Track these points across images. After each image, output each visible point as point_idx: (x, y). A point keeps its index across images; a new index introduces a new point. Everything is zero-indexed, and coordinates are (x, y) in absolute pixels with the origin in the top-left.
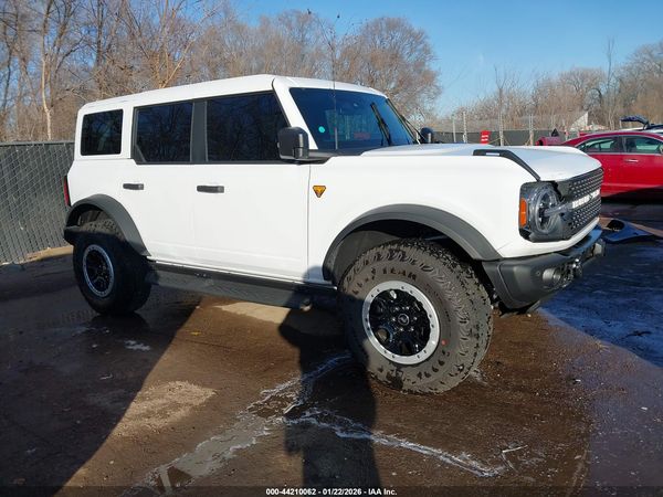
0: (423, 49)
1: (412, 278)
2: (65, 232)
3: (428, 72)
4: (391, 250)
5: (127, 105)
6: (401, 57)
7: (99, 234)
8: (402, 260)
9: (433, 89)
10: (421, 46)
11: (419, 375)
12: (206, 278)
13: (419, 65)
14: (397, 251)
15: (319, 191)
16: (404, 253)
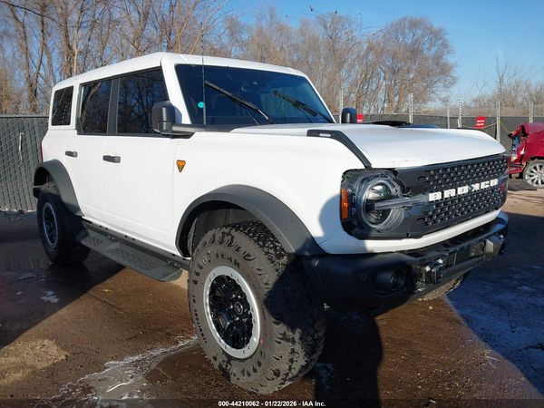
0: (442, 44)
1: (237, 265)
2: (34, 190)
3: (445, 65)
4: (223, 233)
5: (76, 82)
6: (422, 52)
7: (50, 194)
8: (230, 245)
9: (450, 79)
10: (440, 42)
11: (243, 372)
12: (114, 241)
13: (437, 59)
14: (229, 234)
15: (181, 165)
16: (233, 237)
